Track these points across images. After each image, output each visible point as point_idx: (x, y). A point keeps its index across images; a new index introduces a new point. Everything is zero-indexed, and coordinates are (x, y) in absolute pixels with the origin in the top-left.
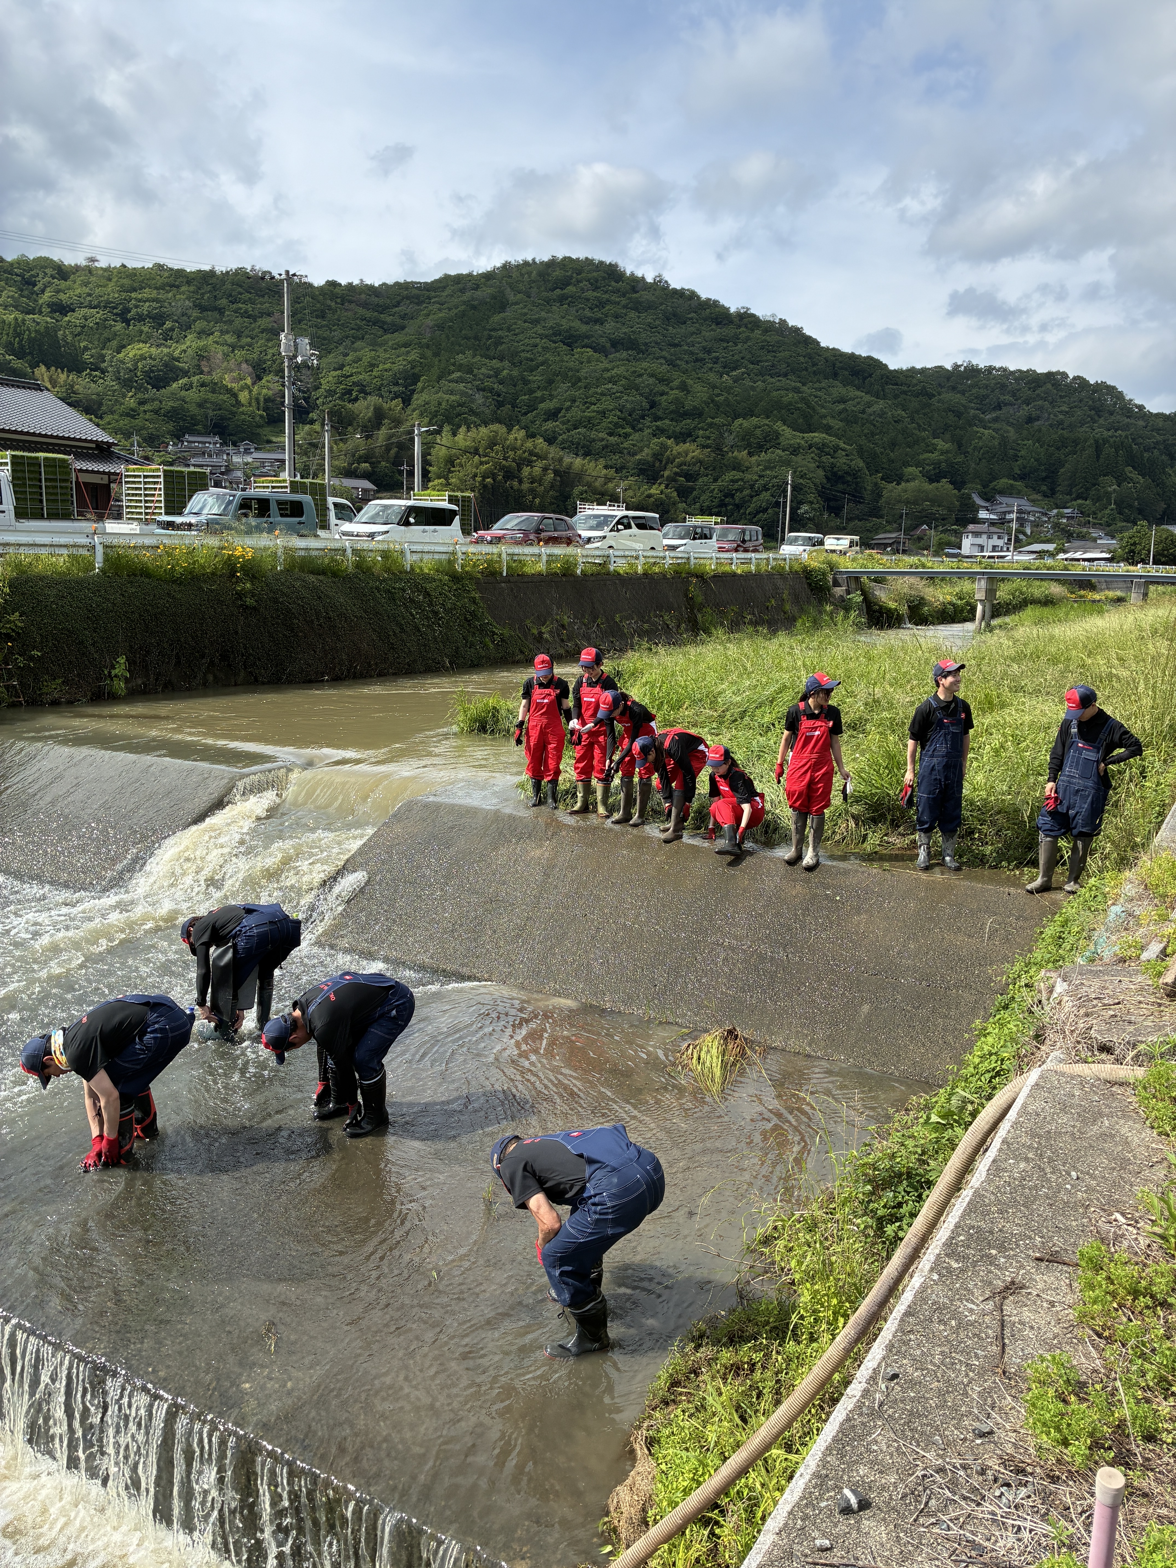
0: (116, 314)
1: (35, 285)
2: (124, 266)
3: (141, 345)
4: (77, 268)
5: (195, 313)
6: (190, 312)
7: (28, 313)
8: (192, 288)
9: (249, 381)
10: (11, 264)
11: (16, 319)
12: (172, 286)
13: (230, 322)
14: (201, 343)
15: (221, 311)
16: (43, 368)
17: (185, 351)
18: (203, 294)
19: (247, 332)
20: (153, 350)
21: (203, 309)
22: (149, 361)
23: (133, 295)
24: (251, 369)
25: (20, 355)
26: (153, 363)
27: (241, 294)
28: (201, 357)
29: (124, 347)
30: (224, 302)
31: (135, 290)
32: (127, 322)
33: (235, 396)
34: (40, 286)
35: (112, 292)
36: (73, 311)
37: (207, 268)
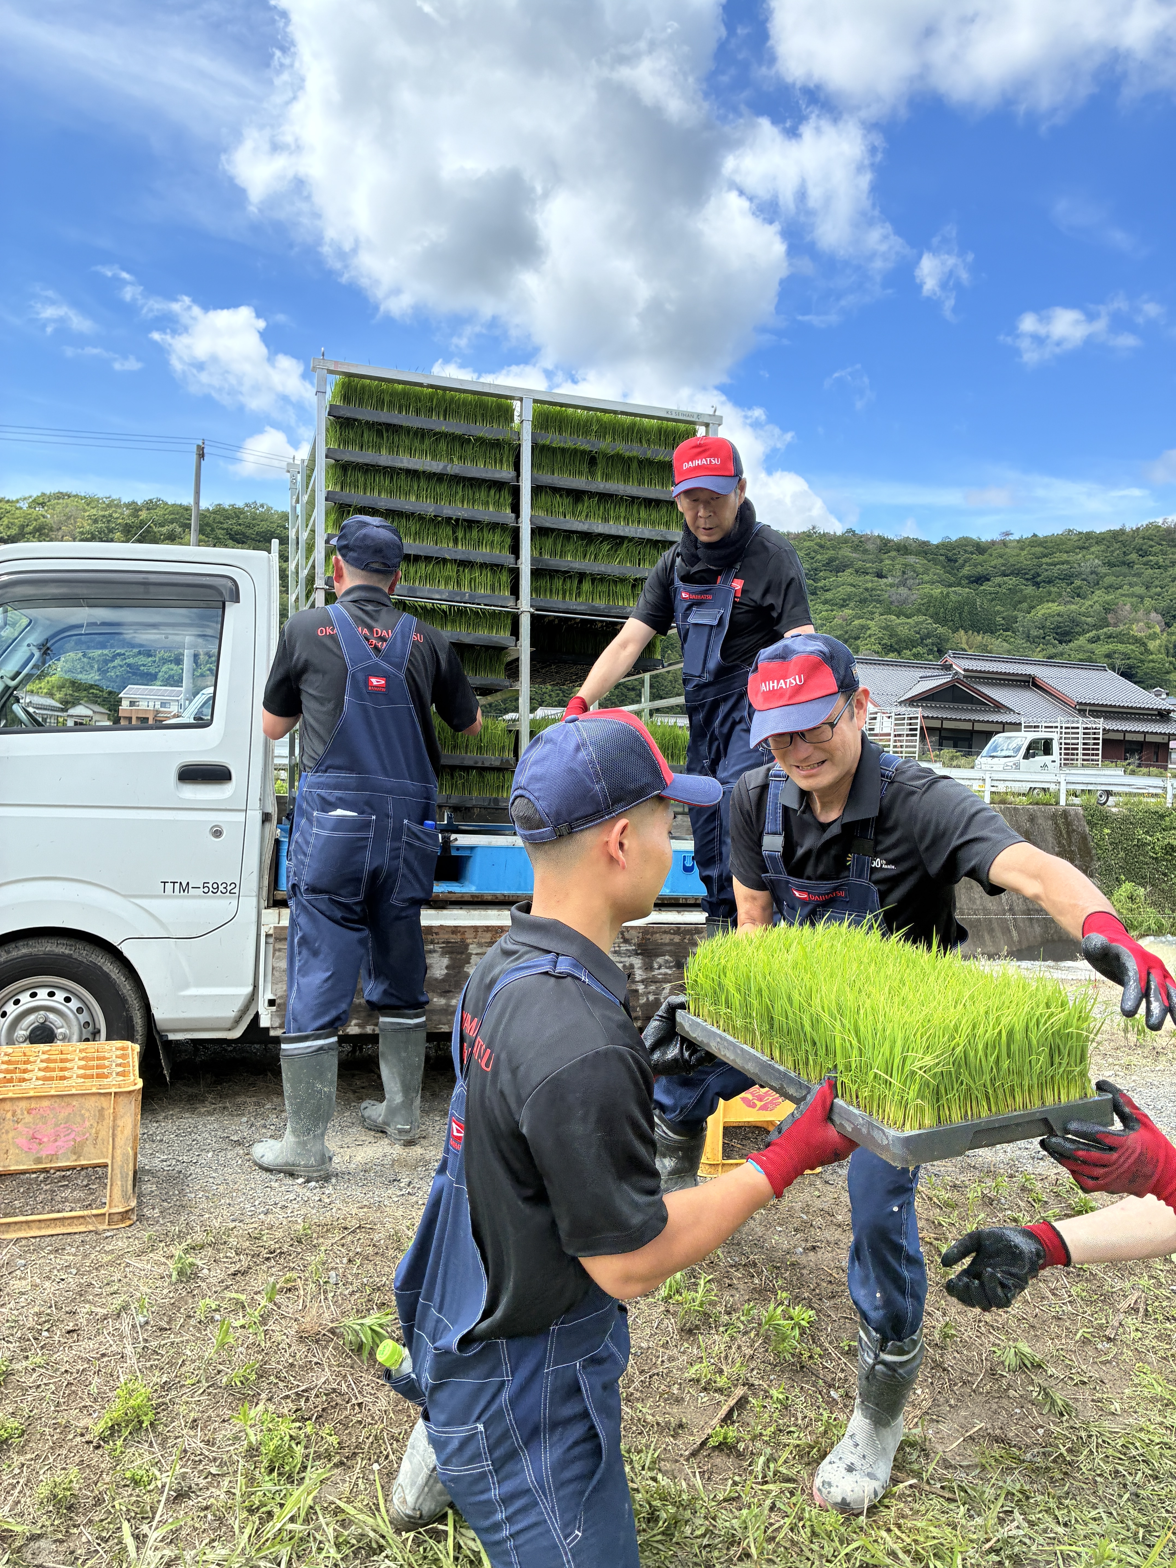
0: (1027, 579)
1: (956, 561)
2: (1035, 535)
3: (1050, 604)
4: (993, 543)
5: (1104, 570)
6: (1099, 569)
7: (950, 586)
8: (1103, 547)
9: (1158, 629)
10: (937, 546)
11: (942, 593)
12: (1082, 548)
13: (1138, 575)
14: (1109, 598)
15: (1130, 565)
16: (962, 632)
17: (1092, 606)
18: (1113, 552)
19: (1157, 583)
20: (1061, 608)
21: (1111, 565)
22: (1056, 618)
23: (1044, 560)
24: (1159, 617)
25: (943, 622)
26: (1060, 619)
27: (1152, 547)
28: (1107, 610)
29: (1033, 607)
30: (1134, 556)
31: (1045, 556)
32: (1037, 585)
33: (1144, 644)
34: (960, 561)
35: (1024, 560)
36: (988, 580)
37: (1117, 527)
